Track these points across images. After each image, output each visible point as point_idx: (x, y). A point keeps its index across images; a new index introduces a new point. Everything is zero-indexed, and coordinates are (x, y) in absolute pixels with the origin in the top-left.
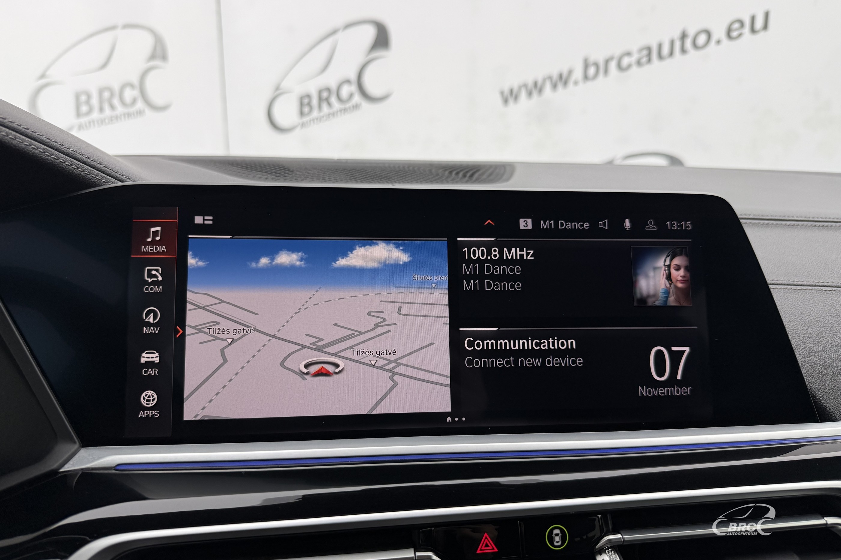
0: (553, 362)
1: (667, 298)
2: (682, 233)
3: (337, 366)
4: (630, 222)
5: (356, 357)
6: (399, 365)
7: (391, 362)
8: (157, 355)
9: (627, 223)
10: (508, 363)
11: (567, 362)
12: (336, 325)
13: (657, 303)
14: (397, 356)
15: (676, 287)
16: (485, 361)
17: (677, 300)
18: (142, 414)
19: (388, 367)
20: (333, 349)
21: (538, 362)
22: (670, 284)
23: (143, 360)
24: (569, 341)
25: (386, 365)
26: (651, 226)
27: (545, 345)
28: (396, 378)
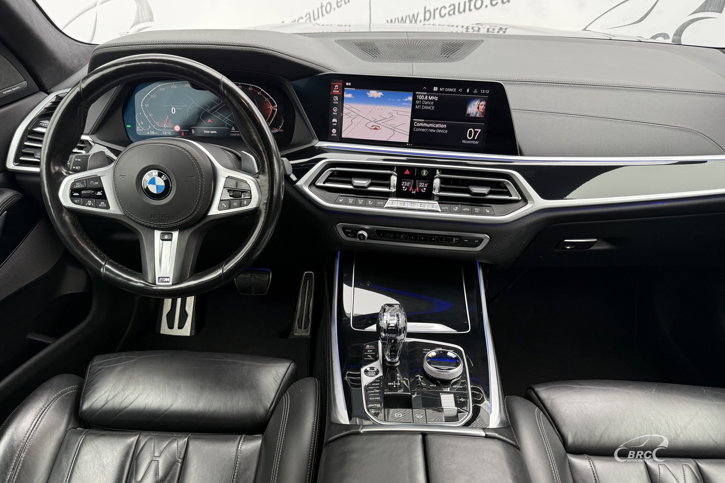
0: (439, 131)
1: (476, 114)
2: (485, 94)
3: (379, 127)
4: (469, 90)
5: (385, 125)
6: (396, 128)
7: (393, 127)
8: (336, 120)
9: (468, 90)
10: (426, 130)
11: (443, 131)
12: (380, 116)
13: (473, 116)
14: (395, 126)
15: (480, 111)
16: (419, 129)
17: (479, 115)
18: (332, 135)
19: (393, 129)
20: (379, 123)
21: (434, 131)
22: (478, 110)
23: (333, 121)
24: (444, 125)
25: (392, 128)
26: (476, 91)
27: (437, 126)
28: (395, 132)
